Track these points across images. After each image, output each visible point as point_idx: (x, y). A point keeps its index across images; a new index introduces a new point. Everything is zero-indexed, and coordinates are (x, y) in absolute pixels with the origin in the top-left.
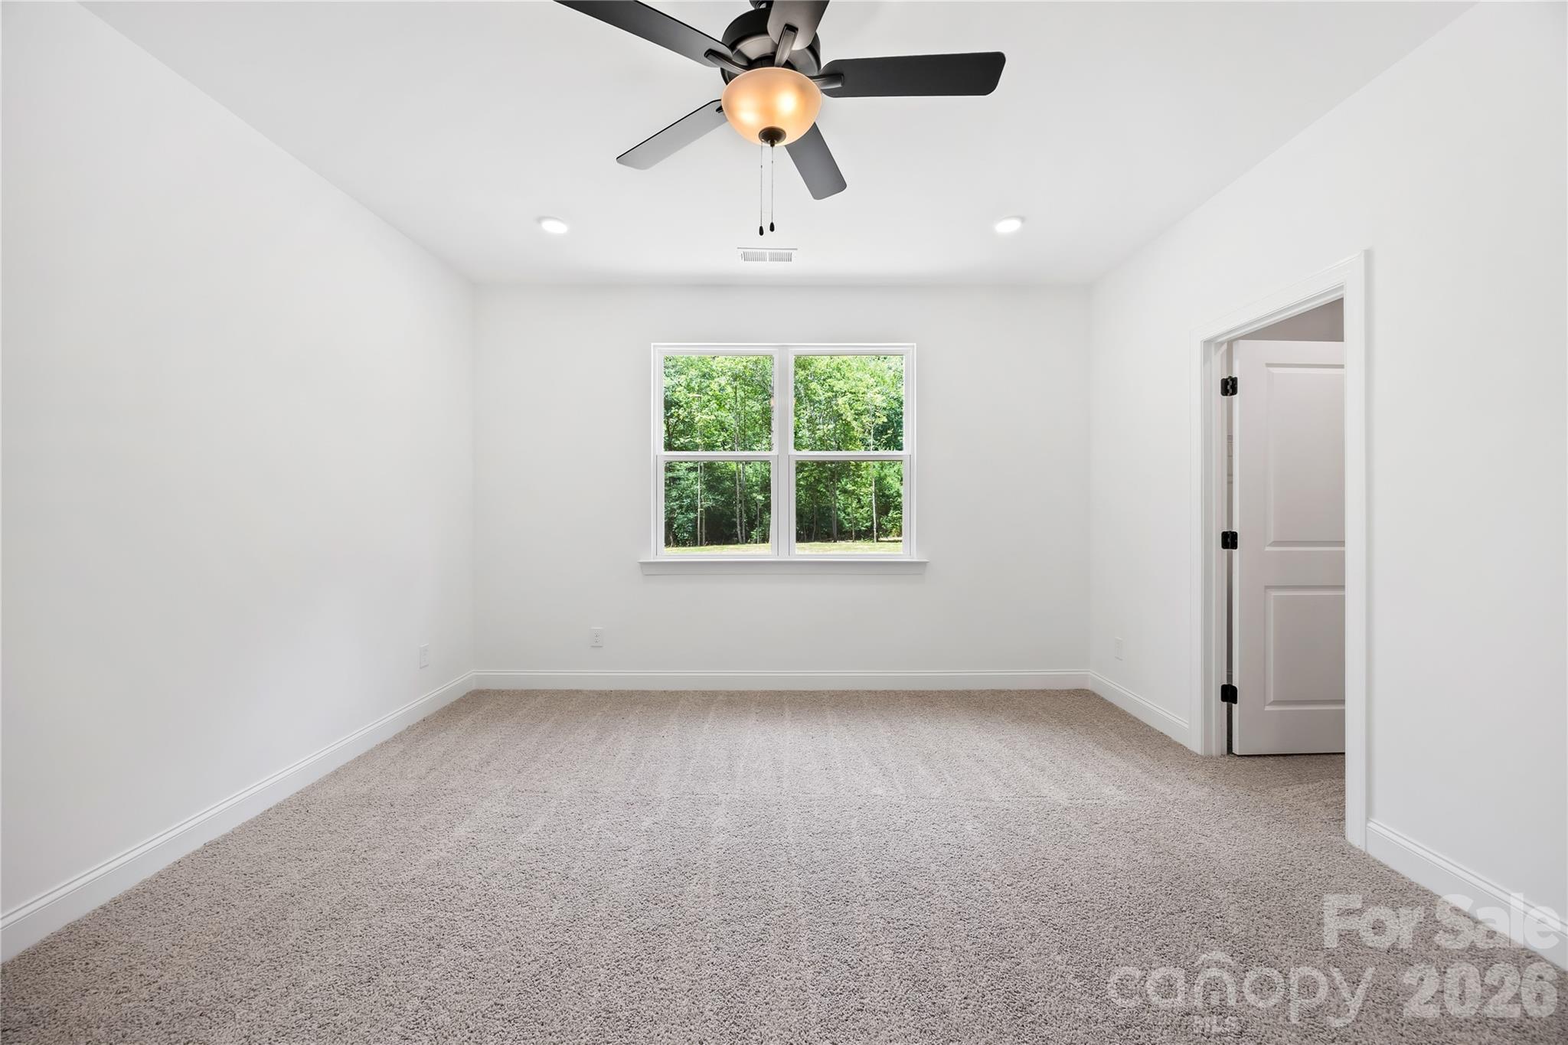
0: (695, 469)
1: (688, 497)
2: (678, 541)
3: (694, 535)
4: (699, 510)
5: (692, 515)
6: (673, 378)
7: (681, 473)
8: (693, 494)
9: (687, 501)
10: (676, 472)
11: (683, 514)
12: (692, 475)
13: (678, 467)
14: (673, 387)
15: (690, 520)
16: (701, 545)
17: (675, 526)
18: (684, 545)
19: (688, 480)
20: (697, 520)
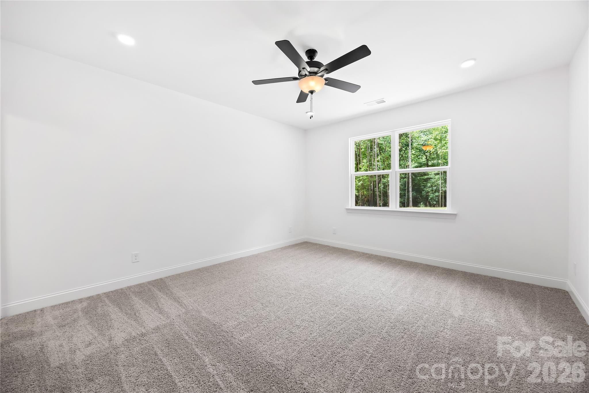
0: (438, 174)
1: (435, 186)
2: (431, 205)
3: (438, 202)
4: (440, 192)
5: (437, 194)
6: (428, 136)
7: (431, 176)
8: (438, 185)
9: (435, 188)
10: (430, 175)
11: (433, 193)
12: (437, 177)
13: (430, 174)
14: (428, 139)
15: (436, 196)
16: (442, 206)
17: (430, 198)
18: (434, 206)
19: (435, 179)
20: (439, 196)
